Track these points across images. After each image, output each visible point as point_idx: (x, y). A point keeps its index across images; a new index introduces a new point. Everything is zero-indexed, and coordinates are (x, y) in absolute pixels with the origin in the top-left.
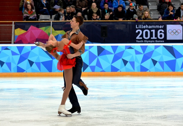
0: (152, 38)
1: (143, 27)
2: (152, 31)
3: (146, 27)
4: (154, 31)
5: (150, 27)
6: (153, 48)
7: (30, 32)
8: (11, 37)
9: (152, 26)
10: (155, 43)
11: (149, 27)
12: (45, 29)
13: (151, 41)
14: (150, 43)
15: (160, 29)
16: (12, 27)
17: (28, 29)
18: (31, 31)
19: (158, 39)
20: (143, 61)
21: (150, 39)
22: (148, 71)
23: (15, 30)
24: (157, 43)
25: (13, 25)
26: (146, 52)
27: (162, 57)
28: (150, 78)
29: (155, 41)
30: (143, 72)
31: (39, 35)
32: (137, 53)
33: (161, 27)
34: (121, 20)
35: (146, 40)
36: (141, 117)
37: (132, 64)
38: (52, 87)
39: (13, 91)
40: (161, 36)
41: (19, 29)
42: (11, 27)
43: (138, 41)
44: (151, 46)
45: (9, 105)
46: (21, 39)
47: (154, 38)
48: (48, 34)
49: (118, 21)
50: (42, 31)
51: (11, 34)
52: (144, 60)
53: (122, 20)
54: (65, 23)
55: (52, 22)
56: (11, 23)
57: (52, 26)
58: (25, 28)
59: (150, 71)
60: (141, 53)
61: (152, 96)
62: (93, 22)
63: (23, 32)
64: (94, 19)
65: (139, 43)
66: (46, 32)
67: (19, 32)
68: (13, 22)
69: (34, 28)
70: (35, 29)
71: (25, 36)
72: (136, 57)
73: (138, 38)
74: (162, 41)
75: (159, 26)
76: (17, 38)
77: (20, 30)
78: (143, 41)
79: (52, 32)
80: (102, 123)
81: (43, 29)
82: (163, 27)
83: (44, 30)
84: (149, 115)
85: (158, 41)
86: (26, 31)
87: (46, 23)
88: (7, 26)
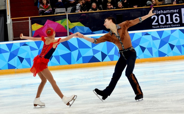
0: (167, 23)
1: (158, 13)
2: (167, 16)
3: (161, 12)
4: (169, 16)
5: (165, 12)
6: (170, 33)
7: (46, 26)
8: (29, 33)
9: (167, 11)
10: (171, 27)
11: (163, 12)
12: (62, 23)
13: (167, 26)
14: (166, 28)
15: (175, 13)
16: (29, 23)
17: (44, 24)
18: (48, 25)
19: (174, 23)
20: (160, 47)
21: (166, 24)
22: (166, 56)
23: (32, 25)
24: (173, 27)
25: (30, 21)
26: (163, 37)
27: (179, 41)
28: (168, 62)
29: (171, 26)
30: (161, 57)
31: (56, 28)
32: (154, 38)
33: (175, 11)
34: (135, 7)
35: (162, 25)
36: (161, 102)
37: (150, 50)
38: (73, 79)
39: (34, 86)
40: (176, 20)
41: (35, 24)
42: (27, 23)
43: (155, 27)
44: (167, 30)
45: (31, 101)
46: (38, 34)
47: (170, 22)
48: (64, 26)
49: (133, 8)
50: (59, 24)
51: (28, 29)
52: (161, 45)
53: (137, 7)
54: (81, 15)
55: (68, 15)
56: (28, 19)
57: (68, 19)
58: (41, 23)
59: (168, 56)
60: (158, 39)
61: (171, 81)
62: (108, 11)
63: (40, 26)
64: (109, 9)
65: (155, 28)
66: (63, 25)
67: (36, 27)
68: (29, 17)
69: (51, 21)
70: (51, 23)
71: (42, 30)
72: (153, 43)
73: (154, 24)
74: (178, 25)
75: (173, 10)
76: (35, 33)
77: (37, 25)
78: (159, 26)
79: (69, 24)
80: (123, 111)
81: (59, 22)
82: (178, 11)
83: (60, 24)
84: (169, 100)
85: (174, 26)
86: (42, 26)
87: (62, 16)
88: (23, 22)
